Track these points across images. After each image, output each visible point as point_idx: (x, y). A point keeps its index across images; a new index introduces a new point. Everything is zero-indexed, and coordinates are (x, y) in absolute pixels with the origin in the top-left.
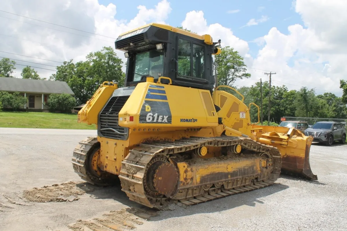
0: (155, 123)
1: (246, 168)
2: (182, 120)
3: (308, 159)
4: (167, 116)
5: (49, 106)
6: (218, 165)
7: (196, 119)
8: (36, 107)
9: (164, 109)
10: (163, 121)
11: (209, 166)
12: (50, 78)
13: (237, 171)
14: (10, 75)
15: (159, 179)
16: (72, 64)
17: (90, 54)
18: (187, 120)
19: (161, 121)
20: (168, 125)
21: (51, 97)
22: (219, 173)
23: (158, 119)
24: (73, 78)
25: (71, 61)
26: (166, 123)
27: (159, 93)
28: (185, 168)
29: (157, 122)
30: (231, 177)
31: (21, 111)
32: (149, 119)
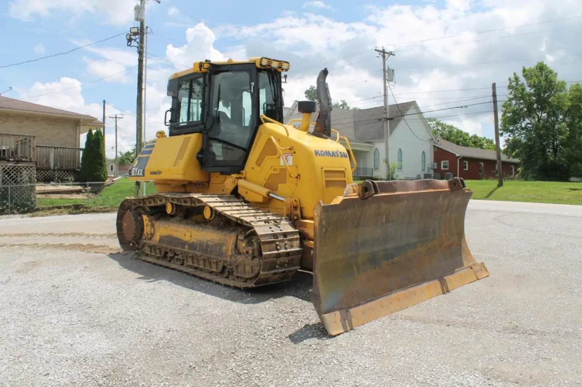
0: (135, 176)
1: (210, 243)
2: (151, 173)
4: (142, 170)
6: (177, 227)
7: (161, 171)
9: (144, 163)
13: (197, 243)
15: (125, 224)
18: (154, 172)
19: (139, 175)
20: (143, 178)
22: (176, 238)
23: (137, 173)
26: (142, 176)
27: (150, 148)
28: (147, 222)
29: (137, 176)
30: (188, 248)
32: (133, 173)
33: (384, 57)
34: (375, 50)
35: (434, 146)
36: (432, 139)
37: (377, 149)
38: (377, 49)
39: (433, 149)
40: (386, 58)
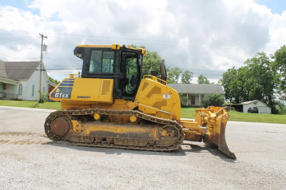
0: (60, 98)
2: (78, 97)
3: (224, 136)
4: (68, 95)
5: (204, 103)
6: (108, 126)
7: (89, 96)
8: (196, 104)
9: (68, 91)
10: (65, 97)
11: (99, 126)
12: (218, 82)
13: (127, 133)
14: (190, 82)
15: (55, 126)
16: (235, 70)
17: (247, 60)
18: (82, 97)
19: (64, 97)
20: (69, 99)
21: (205, 96)
22: (107, 132)
23: (62, 96)
24: (234, 81)
25: (233, 68)
26: (67, 98)
27: (69, 82)
28: (77, 124)
29: (61, 98)
30: (120, 137)
31: (184, 107)
32: (57, 96)
33: (42, 38)
34: (39, 34)
35: (49, 85)
36: (48, 81)
37: (21, 84)
38: (40, 34)
39: (48, 86)
40: (43, 39)
